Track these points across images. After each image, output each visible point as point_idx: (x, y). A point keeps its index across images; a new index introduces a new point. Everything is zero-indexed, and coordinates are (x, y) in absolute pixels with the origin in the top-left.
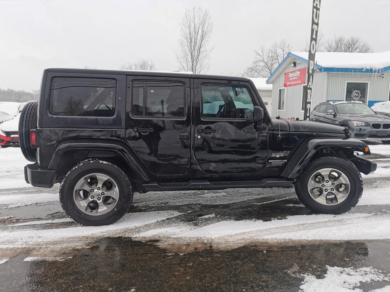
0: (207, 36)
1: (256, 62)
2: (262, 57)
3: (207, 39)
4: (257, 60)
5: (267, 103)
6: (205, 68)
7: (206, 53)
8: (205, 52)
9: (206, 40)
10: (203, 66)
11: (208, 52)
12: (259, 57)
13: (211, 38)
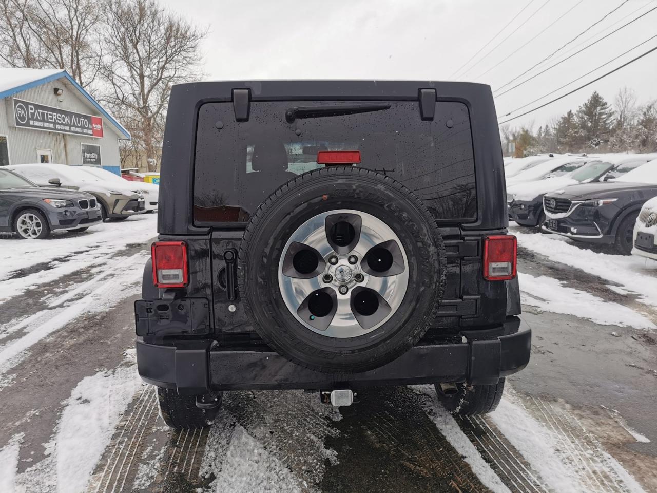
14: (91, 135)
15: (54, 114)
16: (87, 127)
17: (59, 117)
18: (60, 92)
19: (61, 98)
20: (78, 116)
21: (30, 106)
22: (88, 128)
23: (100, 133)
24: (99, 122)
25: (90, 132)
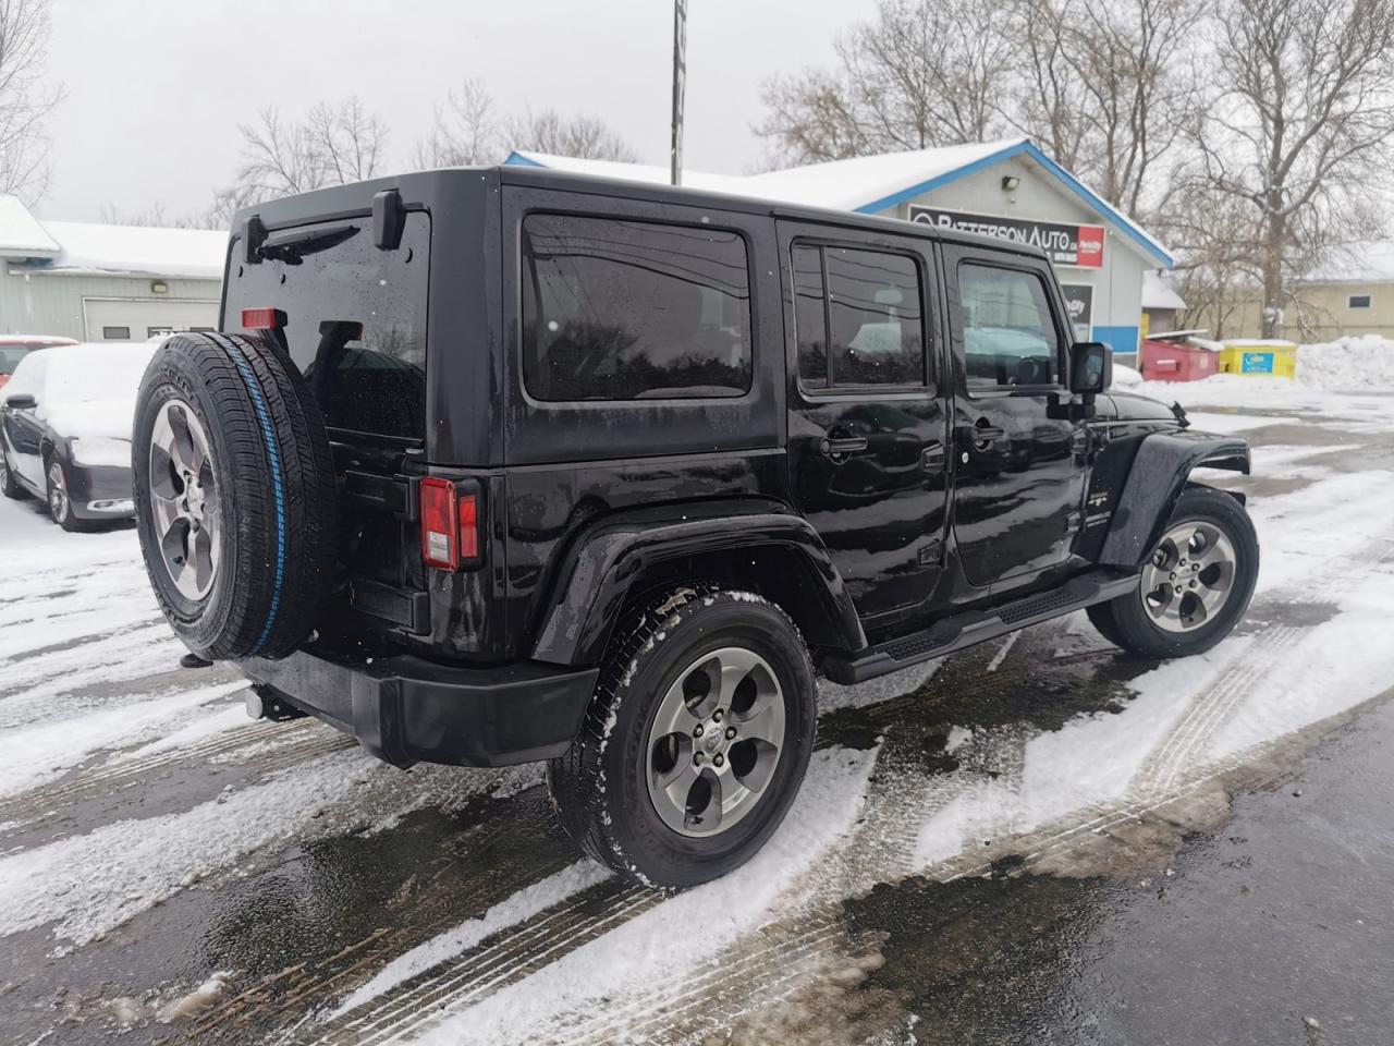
0: (26, 44)
1: (248, 173)
2: (274, 153)
3: (28, 57)
4: (252, 162)
5: (128, 329)
6: (27, 181)
7: (27, 114)
8: (22, 110)
9: (24, 61)
10: (22, 172)
11: (36, 111)
12: (261, 151)
13: (46, 52)
14: (1075, 263)
15: (991, 227)
16: (1064, 248)
17: (1003, 232)
18: (1012, 183)
19: (1016, 196)
20: (1046, 228)
21: (942, 218)
22: (1068, 251)
23: (1097, 259)
24: (1098, 235)
25: (1072, 258)
